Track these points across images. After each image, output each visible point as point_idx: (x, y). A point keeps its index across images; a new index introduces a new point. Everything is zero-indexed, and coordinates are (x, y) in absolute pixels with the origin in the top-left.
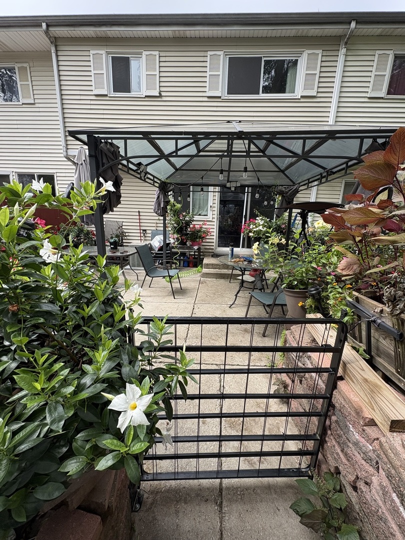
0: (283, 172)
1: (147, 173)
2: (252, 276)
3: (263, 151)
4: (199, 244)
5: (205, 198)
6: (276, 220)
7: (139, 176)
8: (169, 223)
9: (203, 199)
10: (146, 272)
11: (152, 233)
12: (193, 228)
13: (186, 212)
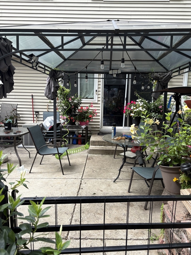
0: (157, 61)
1: (38, 63)
2: (134, 152)
3: (139, 44)
4: (86, 124)
5: (91, 83)
6: (154, 102)
7: (31, 65)
8: (59, 106)
9: (90, 84)
10: (37, 150)
11: (44, 115)
12: (81, 110)
13: (75, 95)
